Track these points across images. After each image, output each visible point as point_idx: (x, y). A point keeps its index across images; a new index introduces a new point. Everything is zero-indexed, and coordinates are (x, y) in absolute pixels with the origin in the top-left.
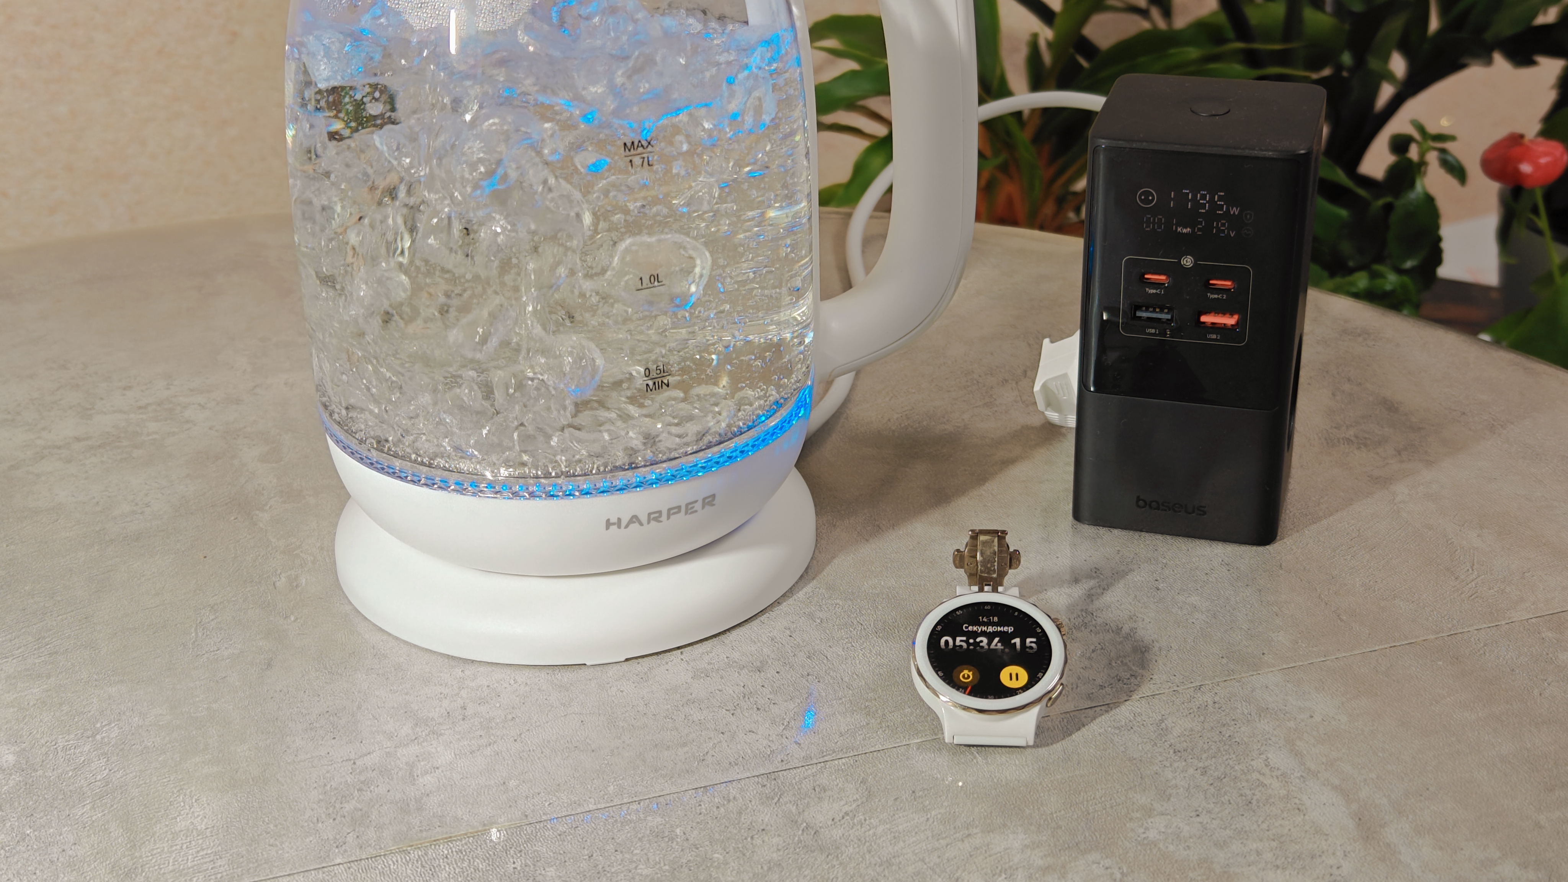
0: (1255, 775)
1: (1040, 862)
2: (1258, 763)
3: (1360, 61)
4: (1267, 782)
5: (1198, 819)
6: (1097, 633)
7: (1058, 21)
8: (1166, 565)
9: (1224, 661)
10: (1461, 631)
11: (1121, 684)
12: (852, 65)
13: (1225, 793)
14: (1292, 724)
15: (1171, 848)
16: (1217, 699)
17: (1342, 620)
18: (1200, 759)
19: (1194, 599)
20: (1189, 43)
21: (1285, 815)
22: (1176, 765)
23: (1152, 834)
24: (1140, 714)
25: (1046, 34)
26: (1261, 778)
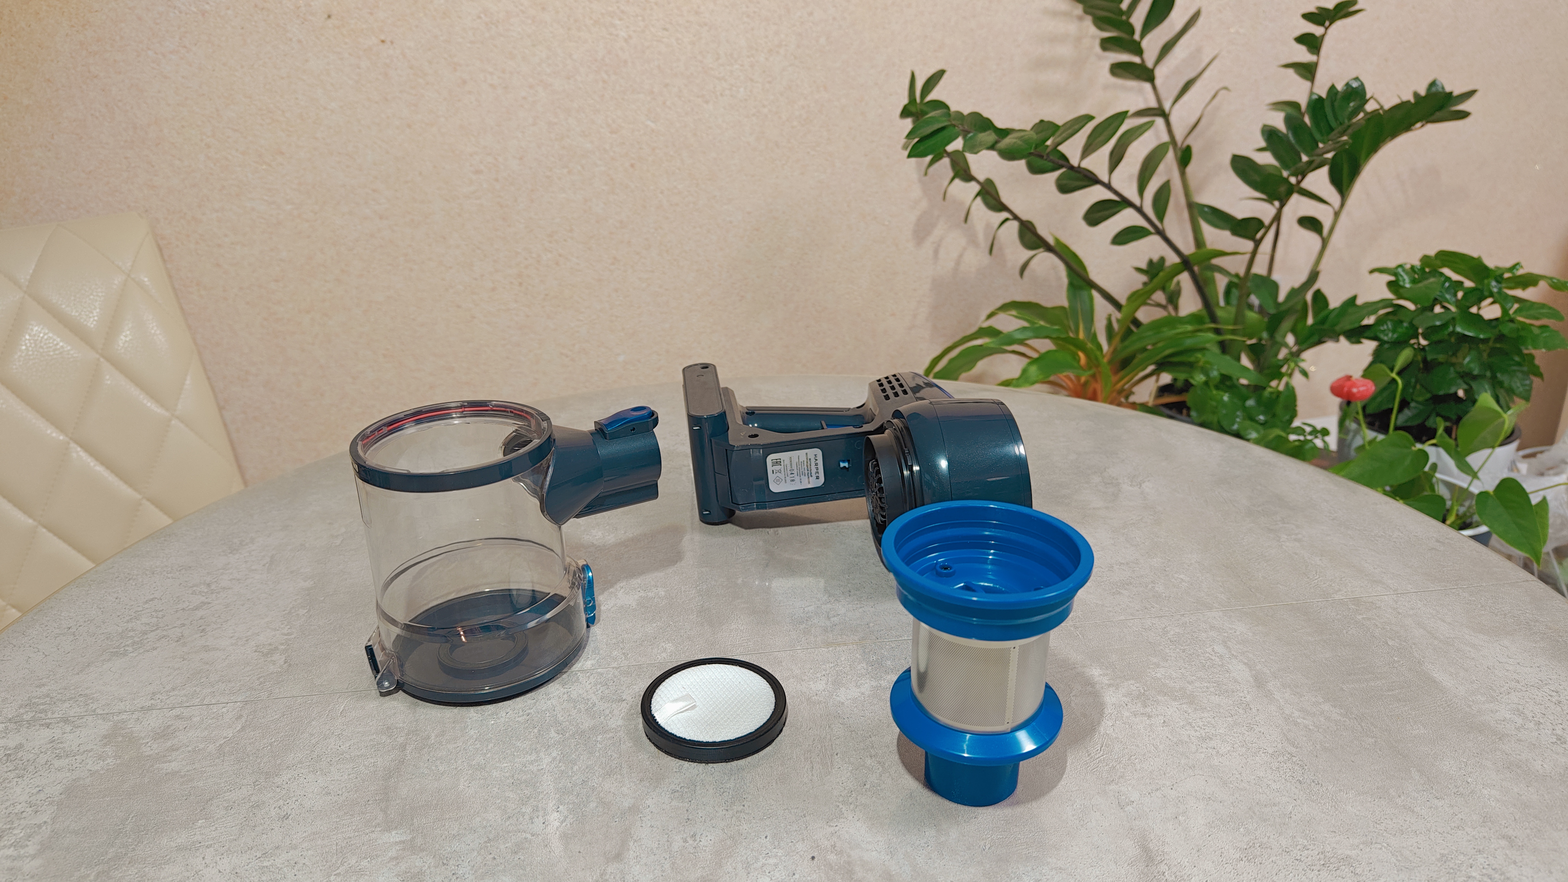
0: (1207, 655)
1: (1107, 682)
2: (1209, 650)
3: (1272, 336)
4: (1213, 658)
5: (1180, 671)
6: (1136, 587)
7: (1124, 309)
8: (1169, 560)
9: (1195, 604)
10: (1309, 601)
11: (1146, 610)
12: (1026, 324)
13: (1193, 661)
14: (1226, 634)
15: (1167, 682)
16: (1191, 620)
17: (1252, 591)
18: (1182, 646)
19: (1182, 576)
20: (1188, 323)
21: (1221, 673)
22: (1171, 647)
23: (1158, 675)
24: (1155, 624)
25: (1116, 315)
26: (1210, 656)
